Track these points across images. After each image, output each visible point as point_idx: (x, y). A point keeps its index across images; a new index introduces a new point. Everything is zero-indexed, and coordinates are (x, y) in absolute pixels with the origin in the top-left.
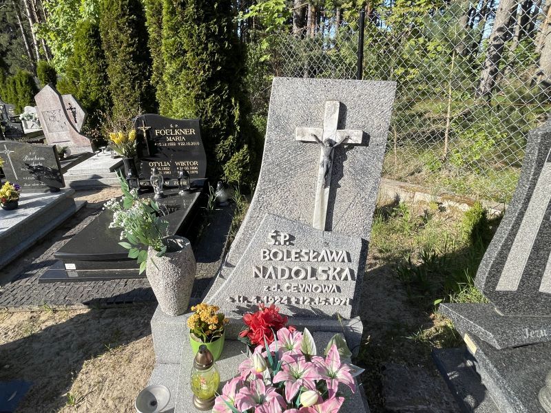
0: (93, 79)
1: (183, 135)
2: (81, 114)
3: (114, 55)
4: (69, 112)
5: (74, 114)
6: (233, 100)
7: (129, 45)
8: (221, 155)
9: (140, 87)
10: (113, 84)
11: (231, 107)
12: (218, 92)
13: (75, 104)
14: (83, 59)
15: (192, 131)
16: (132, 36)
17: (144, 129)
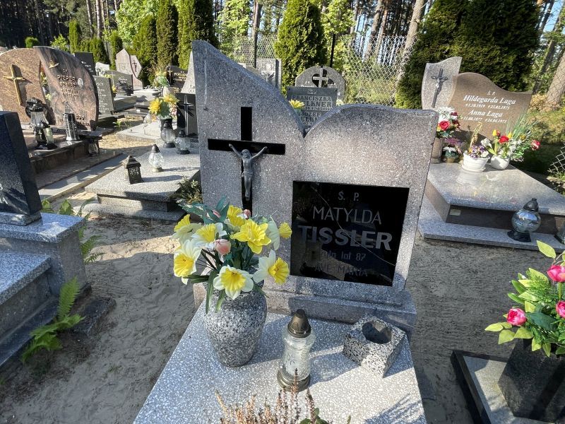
0: (148, 49)
2: (139, 67)
3: (162, 38)
4: (133, 66)
5: (136, 66)
7: (169, 34)
9: (172, 55)
10: (159, 52)
13: (137, 61)
14: (144, 37)
16: (171, 30)
17: (170, 71)
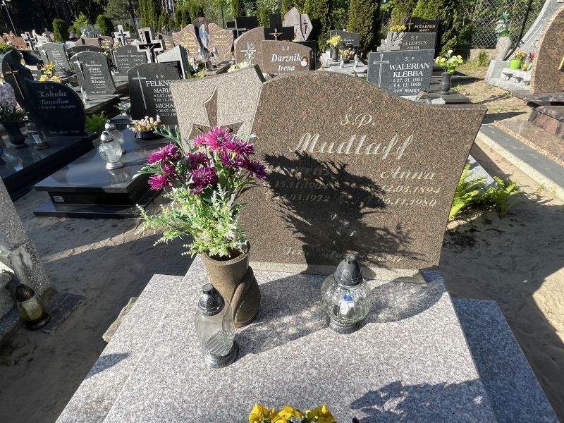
1: (429, 28)
2: (310, 27)
4: (304, 26)
5: (306, 27)
6: (455, 10)
8: (444, 40)
11: (453, 13)
12: (449, 5)
13: (308, 21)
15: (434, 26)
